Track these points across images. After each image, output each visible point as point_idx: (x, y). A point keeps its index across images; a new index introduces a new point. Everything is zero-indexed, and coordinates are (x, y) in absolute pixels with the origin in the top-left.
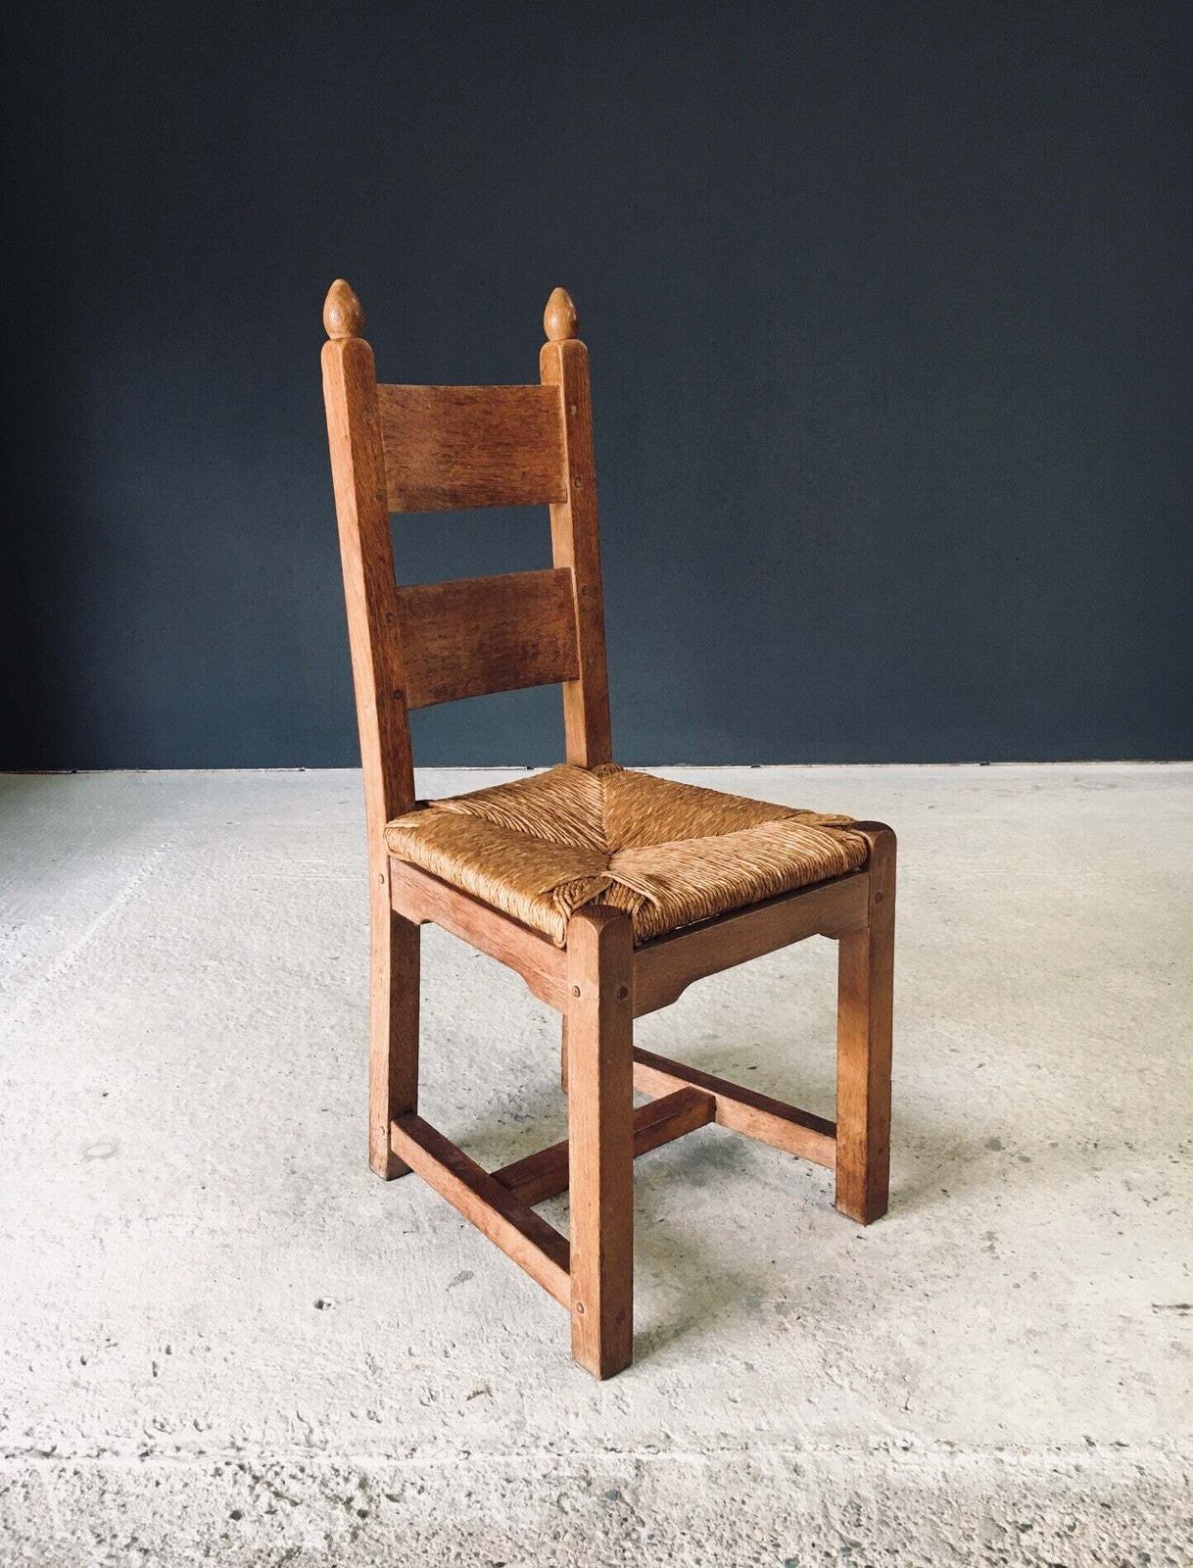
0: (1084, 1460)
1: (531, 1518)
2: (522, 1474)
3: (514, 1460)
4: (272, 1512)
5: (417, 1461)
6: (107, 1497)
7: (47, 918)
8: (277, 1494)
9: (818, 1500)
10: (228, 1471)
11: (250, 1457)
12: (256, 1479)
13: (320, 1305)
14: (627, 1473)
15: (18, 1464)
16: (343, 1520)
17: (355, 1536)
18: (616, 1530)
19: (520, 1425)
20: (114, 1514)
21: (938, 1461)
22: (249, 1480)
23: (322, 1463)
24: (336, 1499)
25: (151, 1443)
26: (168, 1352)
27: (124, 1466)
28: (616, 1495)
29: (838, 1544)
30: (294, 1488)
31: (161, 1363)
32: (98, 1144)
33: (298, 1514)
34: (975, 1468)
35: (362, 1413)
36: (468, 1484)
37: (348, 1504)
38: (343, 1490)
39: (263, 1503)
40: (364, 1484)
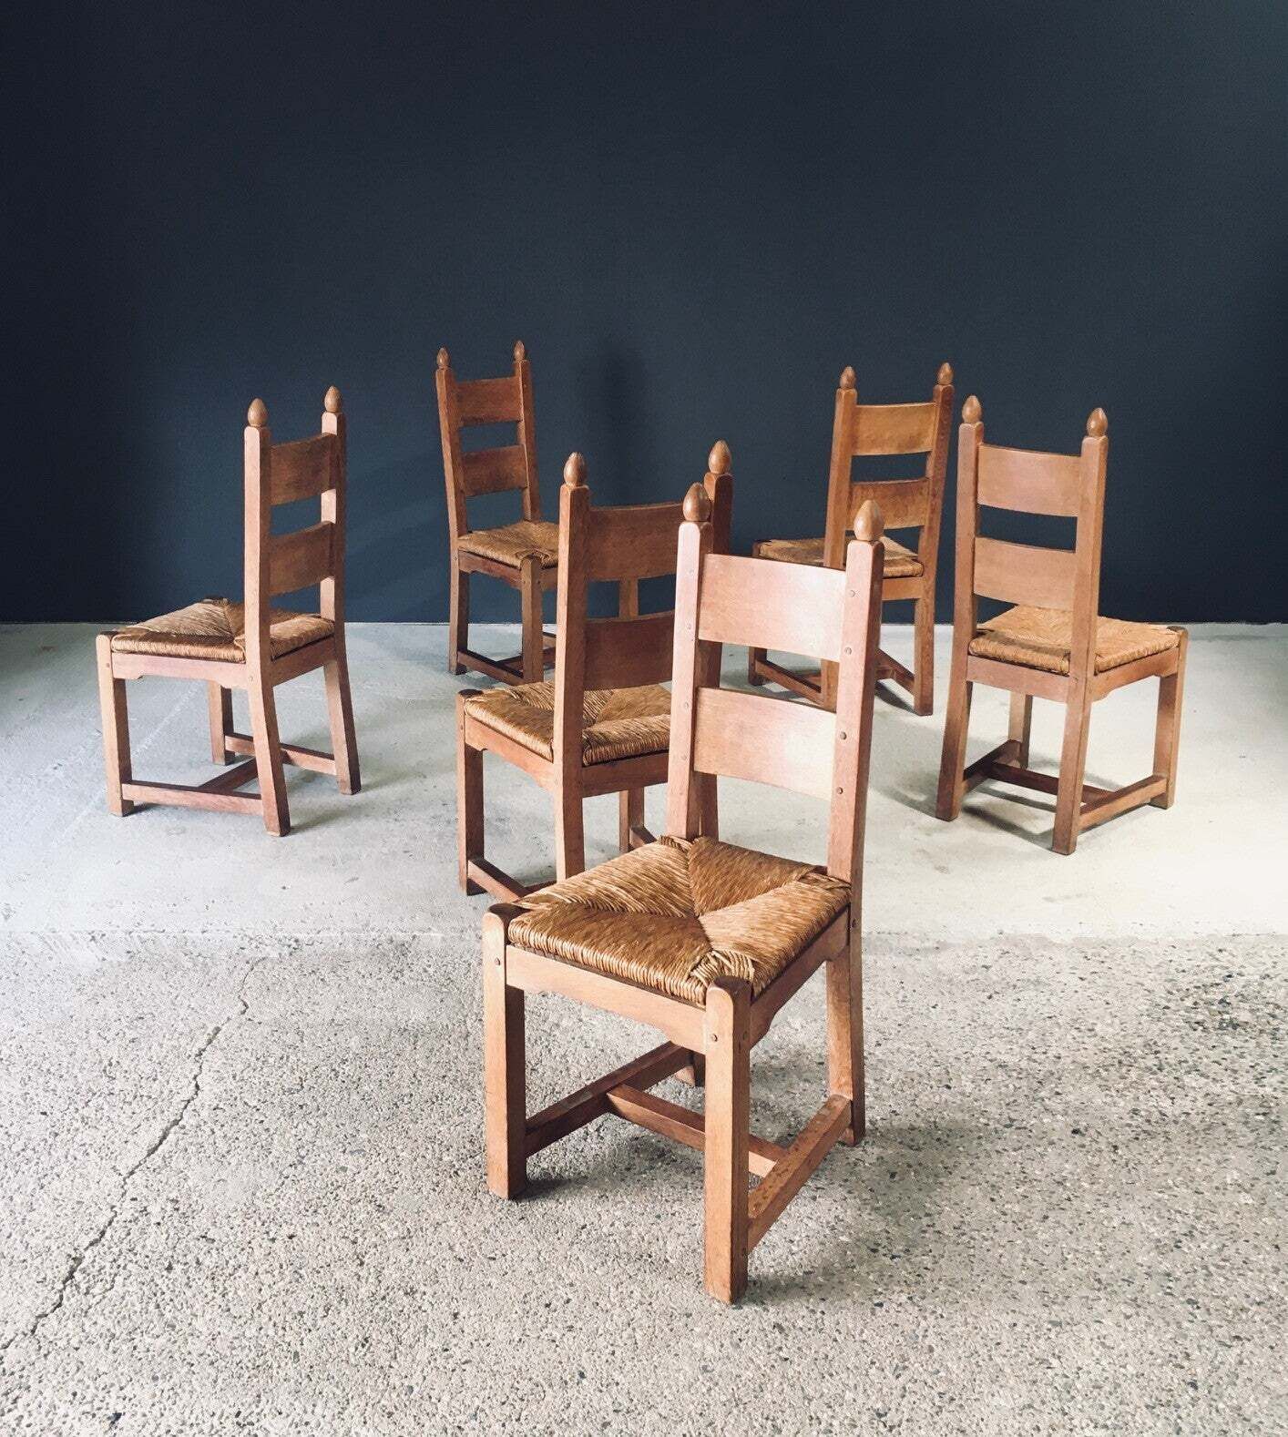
1: (363, 950)
2: (363, 938)
3: (361, 935)
4: (257, 947)
5: (321, 935)
6: (188, 944)
8: (260, 943)
10: (240, 937)
11: (250, 933)
12: (251, 939)
13: (284, 888)
14: (409, 939)
15: (150, 934)
16: (286, 951)
17: (291, 954)
18: (398, 953)
19: (367, 925)
20: (192, 948)
22: (248, 939)
23: (280, 935)
24: (285, 945)
25: (206, 929)
26: (213, 902)
27: (195, 935)
28: (403, 945)
30: (267, 942)
31: (210, 905)
32: (175, 829)
33: (268, 949)
35: (299, 921)
36: (341, 941)
37: (289, 946)
38: (287, 942)
39: (254, 945)
40: (296, 941)
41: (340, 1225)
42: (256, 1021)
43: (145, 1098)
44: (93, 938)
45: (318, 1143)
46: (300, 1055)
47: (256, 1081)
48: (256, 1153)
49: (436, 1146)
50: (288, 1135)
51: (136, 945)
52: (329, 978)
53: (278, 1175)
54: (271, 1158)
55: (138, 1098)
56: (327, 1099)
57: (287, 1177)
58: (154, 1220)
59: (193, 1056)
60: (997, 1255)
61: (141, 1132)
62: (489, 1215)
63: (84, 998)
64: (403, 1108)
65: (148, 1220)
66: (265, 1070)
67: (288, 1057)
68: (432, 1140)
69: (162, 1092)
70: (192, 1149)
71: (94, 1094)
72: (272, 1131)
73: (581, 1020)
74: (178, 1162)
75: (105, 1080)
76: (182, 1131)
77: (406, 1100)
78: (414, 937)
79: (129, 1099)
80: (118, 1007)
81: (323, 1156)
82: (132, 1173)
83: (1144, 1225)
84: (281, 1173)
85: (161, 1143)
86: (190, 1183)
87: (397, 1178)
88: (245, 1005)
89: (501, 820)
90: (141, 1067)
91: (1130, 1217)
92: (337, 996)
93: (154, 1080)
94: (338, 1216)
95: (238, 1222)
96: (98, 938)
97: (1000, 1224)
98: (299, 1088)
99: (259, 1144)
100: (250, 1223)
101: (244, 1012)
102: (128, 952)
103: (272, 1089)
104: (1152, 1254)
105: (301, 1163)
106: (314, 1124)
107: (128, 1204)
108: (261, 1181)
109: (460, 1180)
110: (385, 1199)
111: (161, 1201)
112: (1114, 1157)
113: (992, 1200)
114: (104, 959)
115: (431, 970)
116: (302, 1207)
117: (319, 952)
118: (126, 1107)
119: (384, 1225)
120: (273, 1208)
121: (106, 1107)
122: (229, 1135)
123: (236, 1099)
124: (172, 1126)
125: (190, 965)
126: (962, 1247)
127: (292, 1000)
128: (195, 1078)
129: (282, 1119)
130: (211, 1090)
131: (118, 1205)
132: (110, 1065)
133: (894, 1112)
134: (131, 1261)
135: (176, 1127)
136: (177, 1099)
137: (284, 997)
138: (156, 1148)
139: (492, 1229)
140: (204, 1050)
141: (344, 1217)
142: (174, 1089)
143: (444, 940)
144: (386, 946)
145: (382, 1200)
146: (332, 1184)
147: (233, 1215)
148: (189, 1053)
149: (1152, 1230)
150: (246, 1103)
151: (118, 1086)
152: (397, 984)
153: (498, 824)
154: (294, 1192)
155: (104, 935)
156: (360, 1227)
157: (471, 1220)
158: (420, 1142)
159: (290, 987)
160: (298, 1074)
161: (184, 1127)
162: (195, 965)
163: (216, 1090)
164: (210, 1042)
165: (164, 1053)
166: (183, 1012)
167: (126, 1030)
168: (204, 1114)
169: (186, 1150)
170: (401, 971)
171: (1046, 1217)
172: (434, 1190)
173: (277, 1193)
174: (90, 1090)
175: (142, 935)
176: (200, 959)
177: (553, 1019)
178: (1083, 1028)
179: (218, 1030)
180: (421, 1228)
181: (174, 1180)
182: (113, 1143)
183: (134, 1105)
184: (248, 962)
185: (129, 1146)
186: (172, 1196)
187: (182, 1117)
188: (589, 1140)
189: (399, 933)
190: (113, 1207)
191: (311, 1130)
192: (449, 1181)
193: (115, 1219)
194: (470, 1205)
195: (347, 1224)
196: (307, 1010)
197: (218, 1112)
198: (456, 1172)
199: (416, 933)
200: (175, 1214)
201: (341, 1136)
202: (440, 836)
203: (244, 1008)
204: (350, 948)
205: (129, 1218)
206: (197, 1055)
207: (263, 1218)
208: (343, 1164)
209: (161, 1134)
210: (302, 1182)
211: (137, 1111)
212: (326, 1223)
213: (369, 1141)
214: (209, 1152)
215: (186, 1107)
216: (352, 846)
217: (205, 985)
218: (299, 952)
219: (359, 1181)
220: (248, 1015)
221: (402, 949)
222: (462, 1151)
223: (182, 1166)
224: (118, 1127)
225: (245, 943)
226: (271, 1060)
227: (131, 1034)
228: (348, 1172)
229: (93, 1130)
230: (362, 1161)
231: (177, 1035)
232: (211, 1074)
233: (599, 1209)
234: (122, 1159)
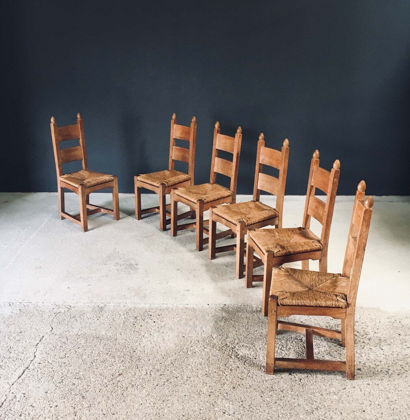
0: (162, 306)
1: (90, 309)
2: (90, 305)
3: (89, 304)
4: (58, 308)
5: (77, 304)
6: (38, 307)
7: (29, 227)
8: (59, 307)
9: (126, 309)
10: (53, 305)
11: (56, 303)
12: (57, 305)
13: (68, 288)
14: (103, 306)
15: (27, 303)
16: (67, 309)
17: (68, 311)
18: (100, 311)
19: (92, 301)
20: (39, 308)
21: (143, 305)
22: (56, 305)
23: (65, 304)
24: (66, 307)
25: (43, 302)
26: (47, 292)
27: (40, 304)
28: (102, 308)
29: (126, 312)
30: (61, 306)
31: (46, 294)
32: (38, 267)
33: (61, 309)
34: (147, 306)
35: (72, 299)
36: (83, 306)
37: (68, 308)
38: (68, 307)
39: (57, 308)
40: (70, 306)
41: (71, 402)
42: (55, 334)
43: (19, 359)
44: (10, 305)
45: (68, 375)
46: (66, 346)
47: (52, 354)
48: (49, 378)
49: (102, 377)
50: (59, 373)
51: (22, 308)
52: (78, 319)
53: (55, 386)
54: (54, 380)
55: (17, 359)
56: (72, 361)
57: (57, 387)
58: (18, 400)
59: (35, 346)
60: (259, 415)
61: (17, 371)
62: (114, 400)
63: (5, 325)
64: (94, 364)
65: (16, 400)
66: (55, 351)
67: (63, 346)
68: (101, 375)
69: (25, 358)
70: (31, 377)
71: (5, 358)
72: (55, 371)
73: (151, 334)
74: (26, 381)
75: (8, 353)
76: (29, 371)
77: (95, 361)
78: (105, 305)
79: (15, 360)
80: (15, 328)
81: (69, 380)
82: (13, 384)
83: (304, 406)
84: (56, 385)
85: (22, 375)
86: (29, 388)
87: (89, 387)
88: (52, 328)
89: (137, 265)
90: (19, 349)
91: (301, 403)
92: (80, 326)
93: (23, 353)
94: (71, 400)
95: (42, 401)
96: (11, 304)
97: (262, 405)
98: (64, 357)
99: (51, 375)
100: (45, 401)
101: (51, 331)
102: (20, 310)
103: (56, 357)
104: (305, 415)
105: (62, 382)
106: (67, 369)
107: (11, 395)
108: (50, 387)
109: (108, 388)
110: (85, 394)
111: (20, 393)
112: (300, 383)
113: (261, 396)
114: (12, 312)
115: (109, 317)
116: (60, 397)
117: (76, 310)
118: (13, 362)
119: (84, 403)
120: (52, 397)
121: (8, 362)
122: (42, 372)
123: (45, 360)
124: (26, 369)
125: (37, 314)
126: (250, 412)
127: (66, 327)
128: (34, 353)
129: (58, 367)
130: (39, 357)
131: (8, 394)
132: (10, 348)
133: (238, 367)
134: (10, 413)
135: (27, 369)
136: (29, 360)
137: (64, 326)
138: (21, 376)
139: (115, 405)
140: (38, 343)
141: (72, 400)
142: (28, 356)
143: (114, 306)
144: (97, 308)
145: (84, 394)
146: (70, 389)
147: (41, 399)
148: (34, 344)
149: (306, 407)
150: (48, 362)
151: (12, 355)
152: (98, 321)
153: (136, 266)
154: (59, 391)
155: (13, 304)
156: (76, 403)
157: (109, 401)
158: (98, 375)
159: (66, 322)
160: (65, 352)
161: (29, 369)
162: (39, 314)
163: (40, 357)
164: (40, 341)
165: (26, 345)
166: (34, 330)
167: (16, 336)
168: (36, 365)
169: (29, 377)
170: (100, 317)
171: (276, 402)
172: (100, 391)
173: (54, 392)
174: (4, 356)
175: (25, 304)
176: (41, 312)
177: (143, 334)
178: (298, 339)
179: (43, 336)
180: (94, 404)
181: (24, 387)
182: (8, 374)
183: (16, 362)
184: (55, 314)
185: (13, 375)
186: (24, 392)
187: (29, 366)
188: (147, 375)
189: (101, 304)
190: (6, 395)
191: (66, 371)
192: (104, 388)
193: (7, 399)
194: (109, 396)
195: (73, 402)
196: (70, 330)
197: (40, 364)
198: (107, 386)
199: (106, 304)
200: (24, 398)
201: (75, 373)
202: (118, 270)
203: (52, 329)
204: (86, 309)
205: (11, 399)
206: (36, 345)
207: (49, 400)
208: (74, 383)
209: (22, 372)
210: (62, 388)
211: (17, 364)
212: (67, 402)
213: (83, 375)
214: (36, 378)
215: (31, 363)
216: (91, 274)
217: (41, 321)
218: (70, 310)
219: (78, 388)
220: (52, 332)
221: (101, 309)
222: (109, 378)
223: (28, 382)
224: (10, 369)
225: (55, 307)
226: (57, 347)
227: (18, 338)
228: (76, 385)
229: (4, 370)
230: (80, 381)
231: (31, 338)
232: (40, 351)
233: (147, 398)
234: (11, 380)
